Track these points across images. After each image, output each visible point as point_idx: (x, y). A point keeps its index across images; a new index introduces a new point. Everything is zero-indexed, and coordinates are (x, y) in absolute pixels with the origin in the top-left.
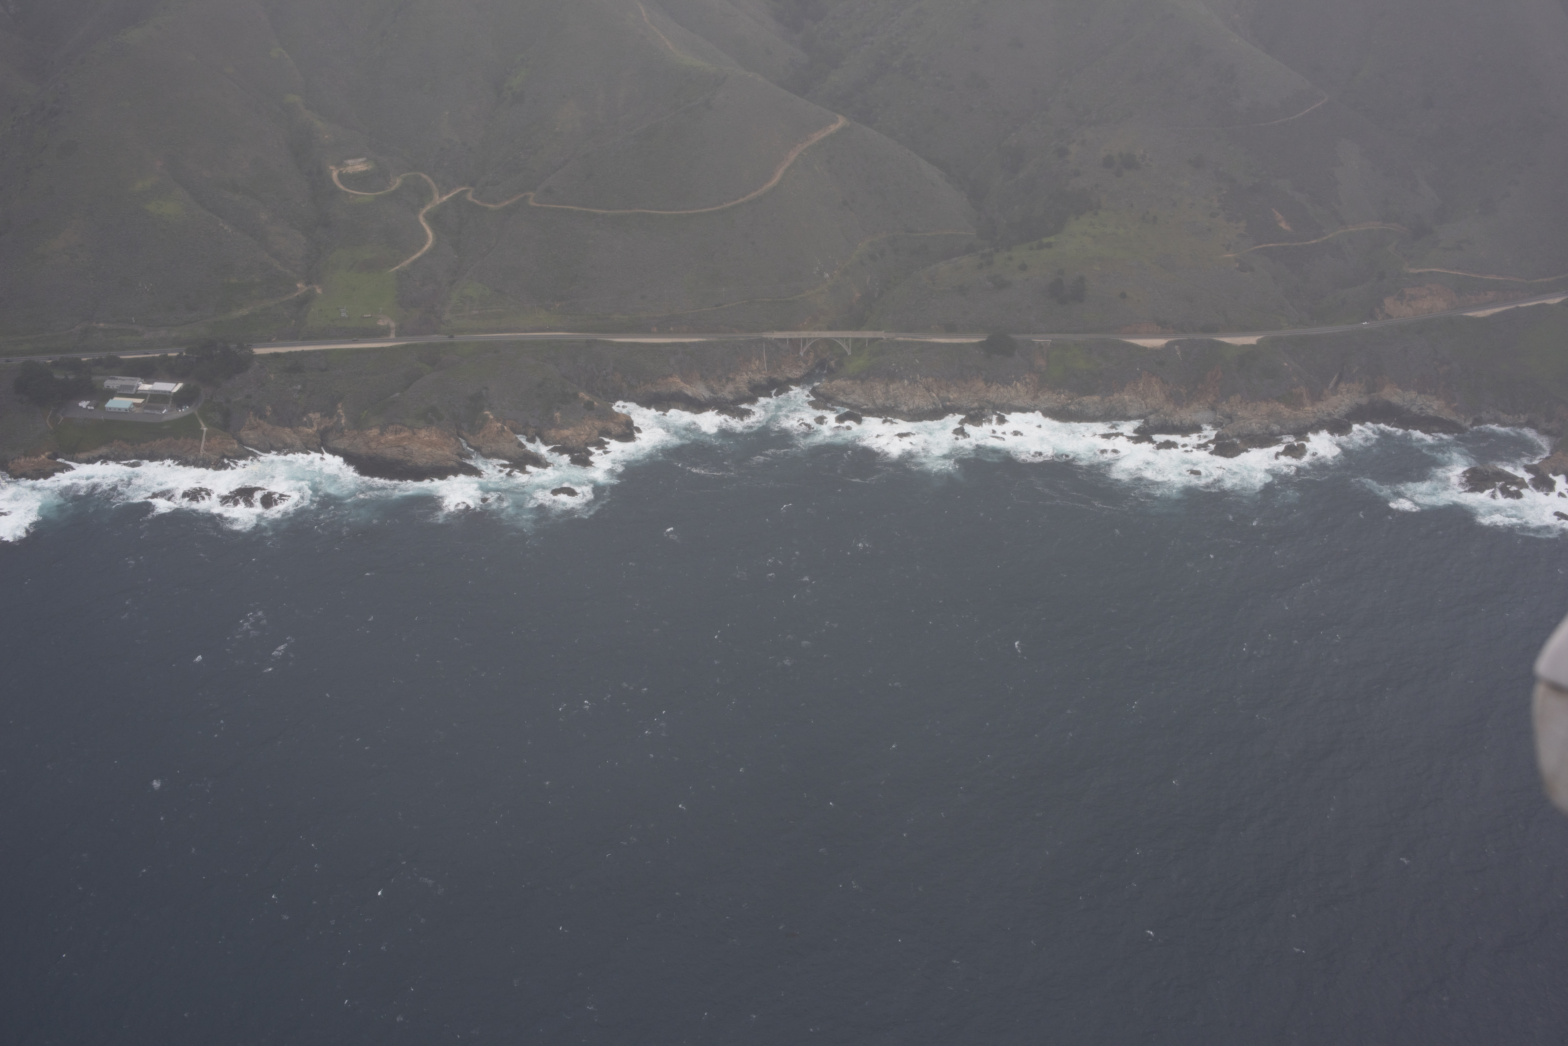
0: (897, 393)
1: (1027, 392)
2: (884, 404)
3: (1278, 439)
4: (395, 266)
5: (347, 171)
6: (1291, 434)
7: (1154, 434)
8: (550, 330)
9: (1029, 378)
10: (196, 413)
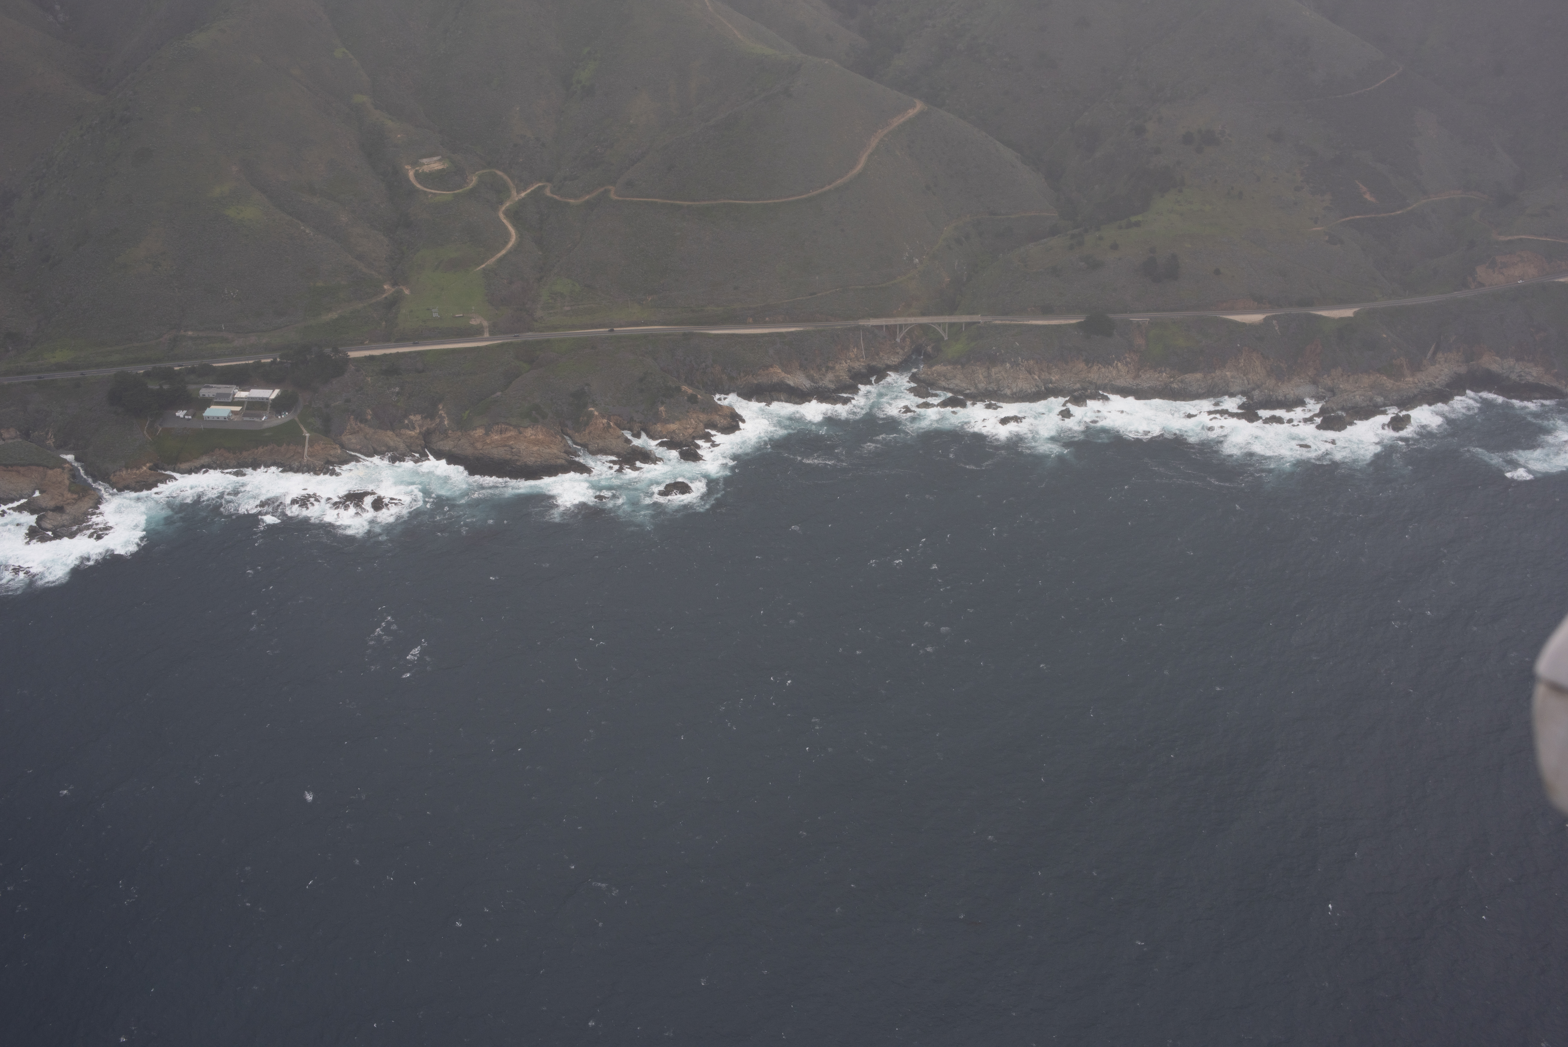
0: (999, 377)
1: (1128, 371)
2: (986, 389)
3: (1382, 410)
4: (483, 264)
5: (423, 170)
6: (1394, 406)
7: (1259, 409)
8: (645, 324)
9: (1129, 358)
10: (297, 419)
